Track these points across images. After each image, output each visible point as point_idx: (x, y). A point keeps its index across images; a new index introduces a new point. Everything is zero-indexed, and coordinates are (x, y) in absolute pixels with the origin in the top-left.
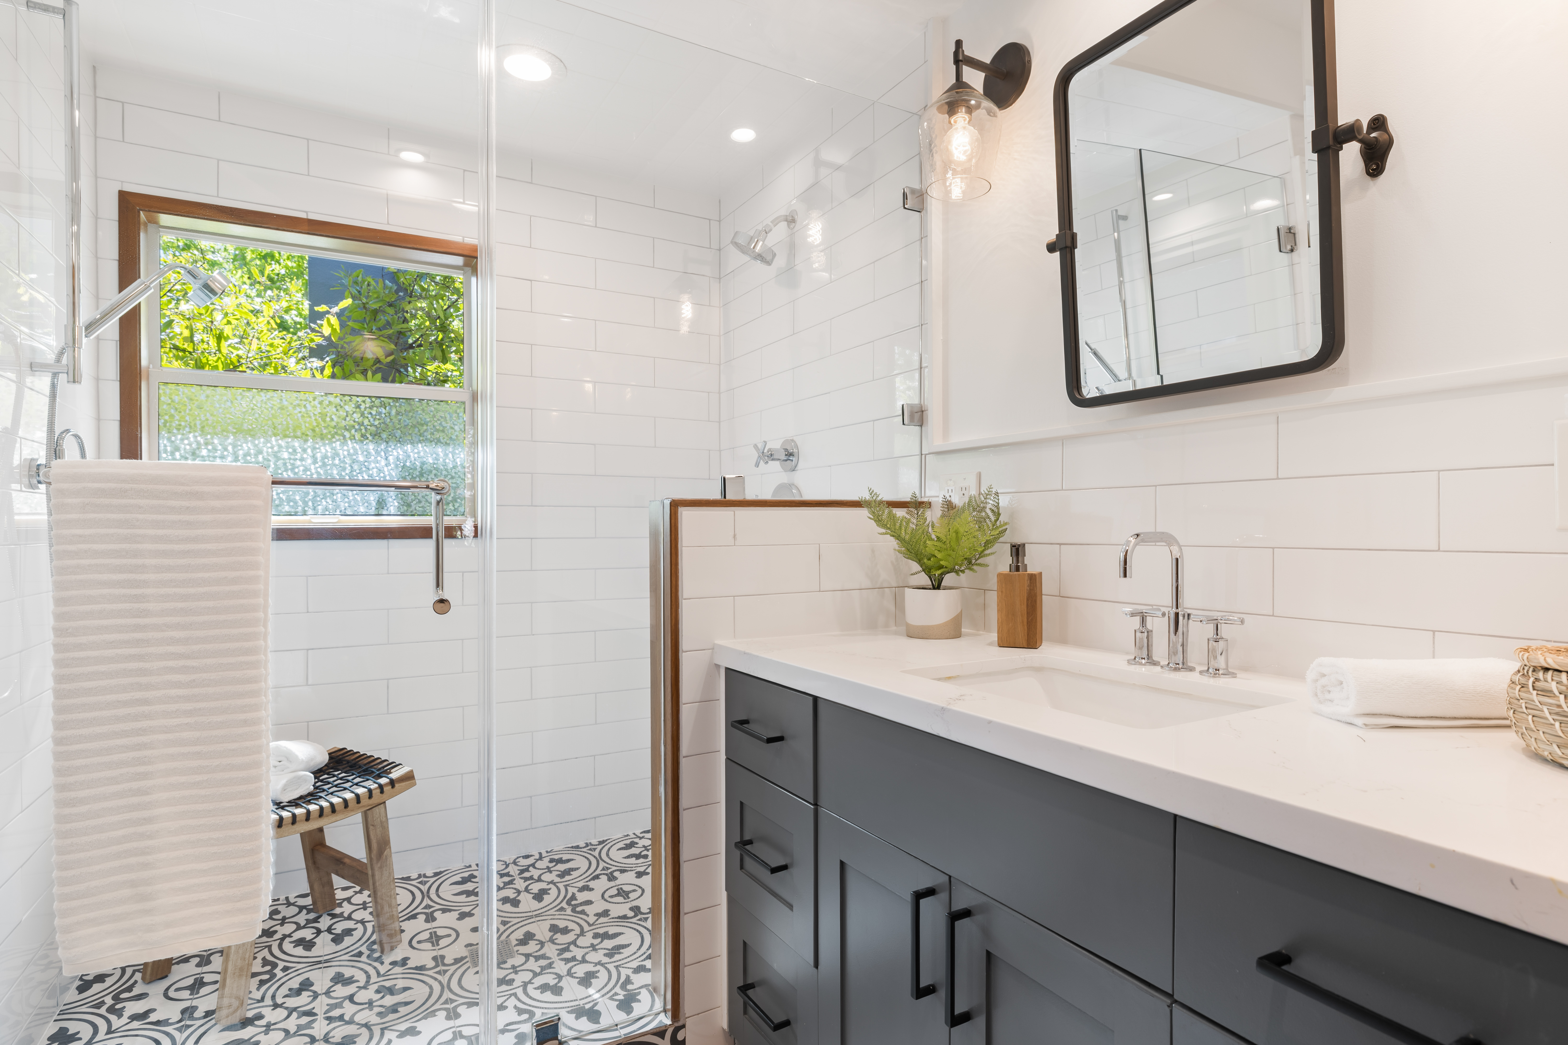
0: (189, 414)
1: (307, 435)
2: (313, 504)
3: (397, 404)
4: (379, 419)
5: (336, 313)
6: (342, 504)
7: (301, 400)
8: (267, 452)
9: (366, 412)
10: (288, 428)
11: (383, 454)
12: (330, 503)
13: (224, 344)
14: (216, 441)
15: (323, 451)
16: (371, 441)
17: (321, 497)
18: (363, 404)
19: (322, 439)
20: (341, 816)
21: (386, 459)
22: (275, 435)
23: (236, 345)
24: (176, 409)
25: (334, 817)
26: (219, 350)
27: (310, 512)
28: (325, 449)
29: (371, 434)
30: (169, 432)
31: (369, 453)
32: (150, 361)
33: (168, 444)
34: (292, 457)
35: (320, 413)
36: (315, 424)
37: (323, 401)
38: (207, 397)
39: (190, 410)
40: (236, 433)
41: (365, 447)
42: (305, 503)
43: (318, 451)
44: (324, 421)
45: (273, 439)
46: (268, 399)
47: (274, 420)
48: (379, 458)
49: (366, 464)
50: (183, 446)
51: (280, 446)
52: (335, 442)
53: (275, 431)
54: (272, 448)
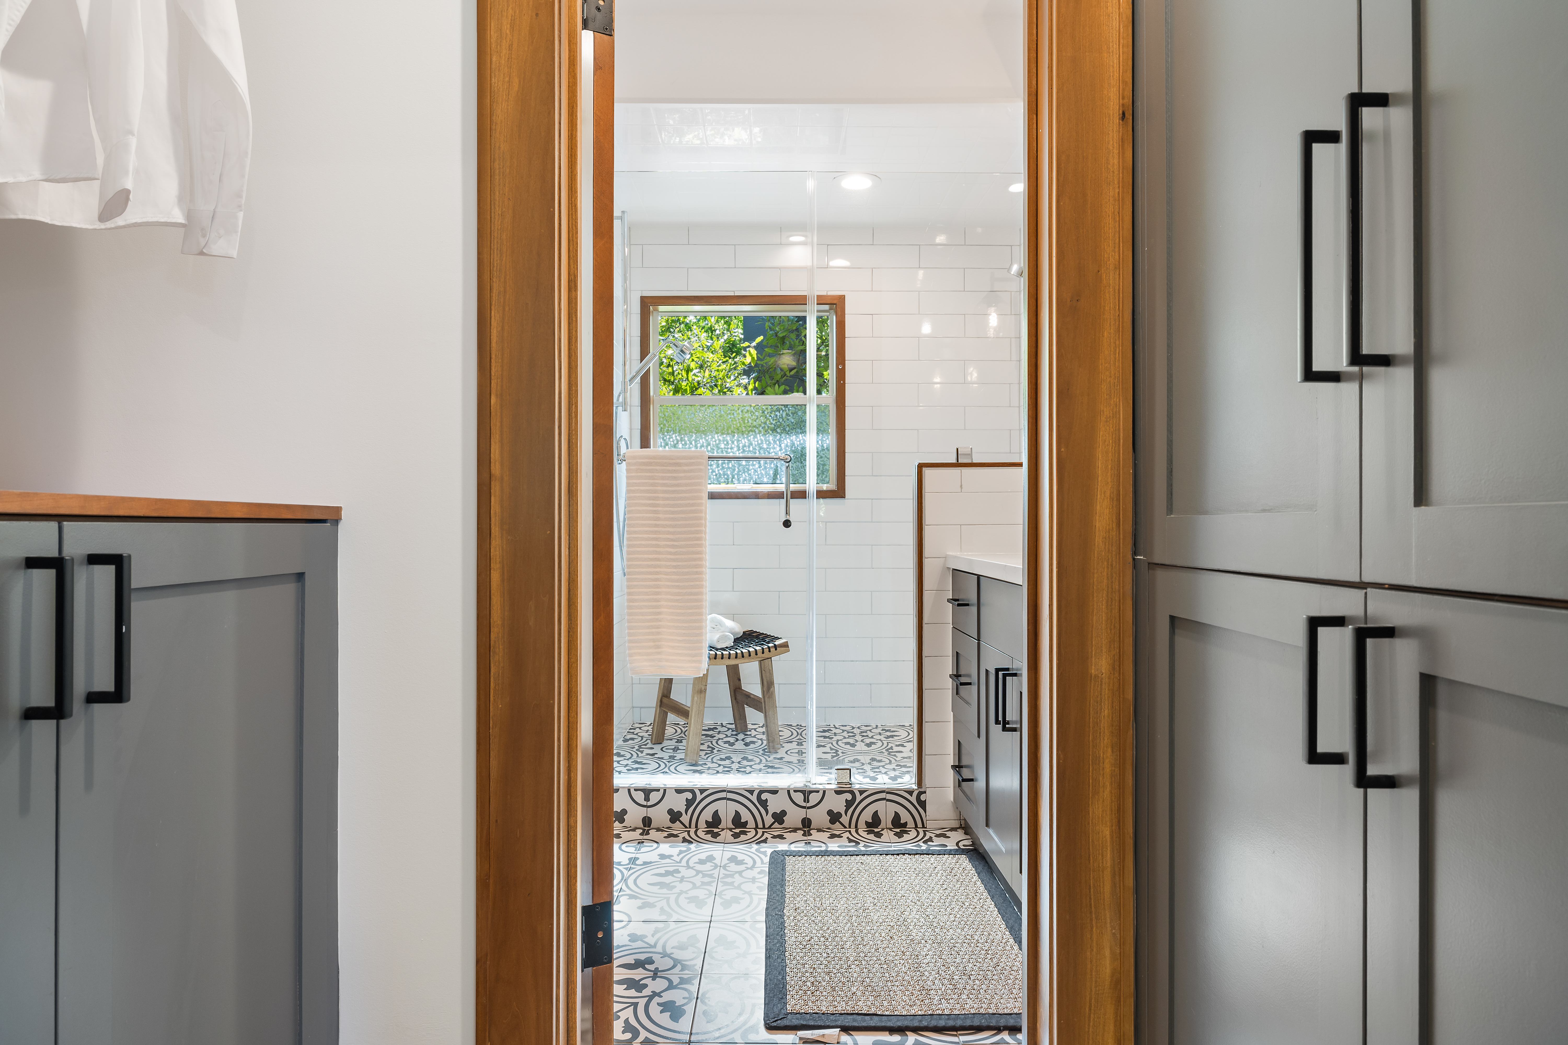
0: (673, 423)
1: (734, 432)
2: (738, 476)
3: (787, 409)
4: (776, 420)
5: (754, 346)
6: (754, 476)
7: (731, 410)
8: (713, 444)
9: (768, 416)
10: (724, 428)
11: (778, 442)
12: (747, 476)
13: (690, 374)
14: (686, 439)
15: (743, 442)
16: (771, 434)
17: (742, 472)
18: (766, 410)
19: (743, 434)
20: (747, 661)
21: (780, 446)
22: (717, 433)
23: (697, 374)
24: (666, 420)
25: (743, 660)
26: (687, 379)
27: (736, 482)
28: (745, 441)
29: (771, 430)
30: (663, 435)
31: (770, 443)
32: (654, 393)
33: (663, 442)
34: (726, 447)
35: (741, 418)
36: (739, 425)
37: (743, 410)
38: (682, 412)
39: (673, 421)
40: (696, 433)
41: (767, 438)
42: (733, 477)
43: (740, 442)
44: (744, 423)
45: (716, 436)
46: (714, 411)
47: (716, 424)
48: (775, 446)
49: (768, 450)
50: (670, 442)
51: (720, 440)
52: (750, 436)
53: (717, 431)
54: (715, 441)
